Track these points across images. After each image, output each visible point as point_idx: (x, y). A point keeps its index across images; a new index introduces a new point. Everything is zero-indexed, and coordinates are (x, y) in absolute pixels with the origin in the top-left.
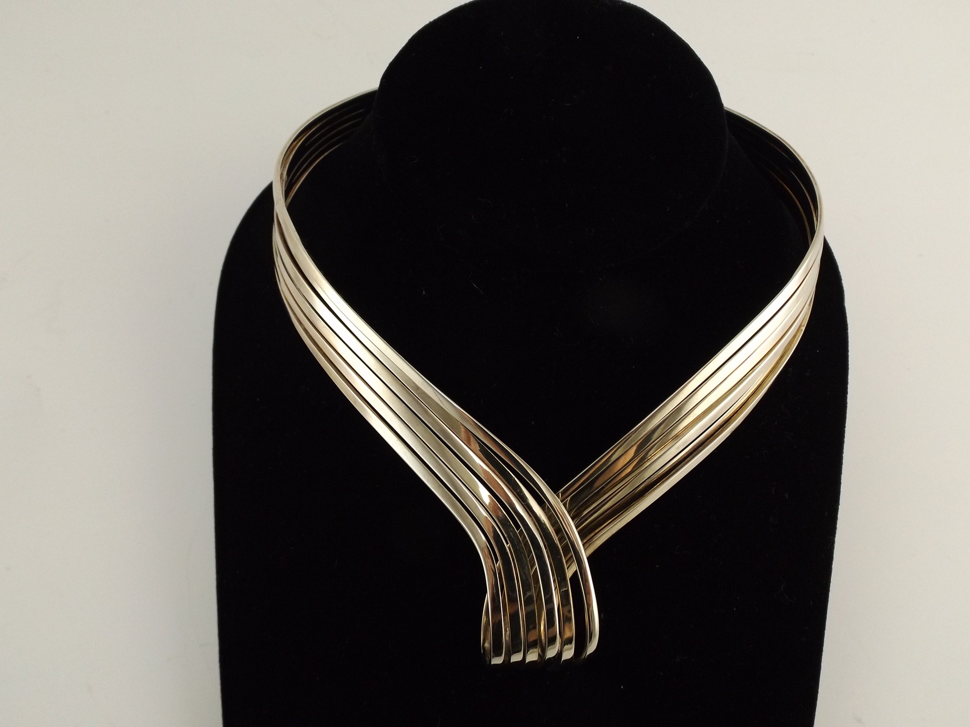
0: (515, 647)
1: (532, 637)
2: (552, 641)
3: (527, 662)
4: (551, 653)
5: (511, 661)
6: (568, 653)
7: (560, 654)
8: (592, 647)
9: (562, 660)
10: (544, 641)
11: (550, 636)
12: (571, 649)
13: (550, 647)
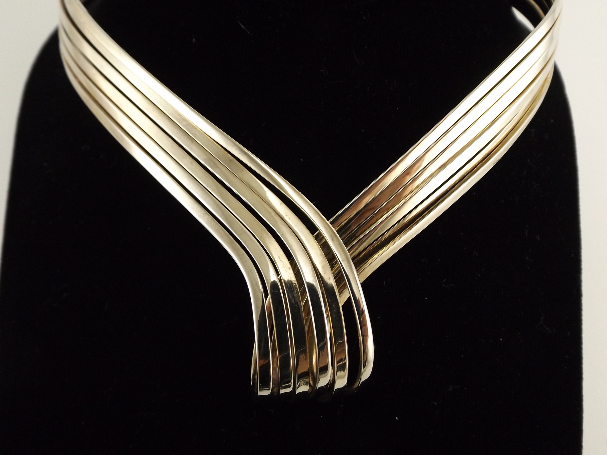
0: (284, 378)
1: (303, 368)
2: (323, 370)
3: (297, 393)
4: (323, 382)
5: (280, 393)
6: (341, 382)
7: (332, 384)
8: (366, 373)
9: (335, 388)
10: (315, 371)
11: (322, 366)
12: (344, 377)
13: (321, 376)
